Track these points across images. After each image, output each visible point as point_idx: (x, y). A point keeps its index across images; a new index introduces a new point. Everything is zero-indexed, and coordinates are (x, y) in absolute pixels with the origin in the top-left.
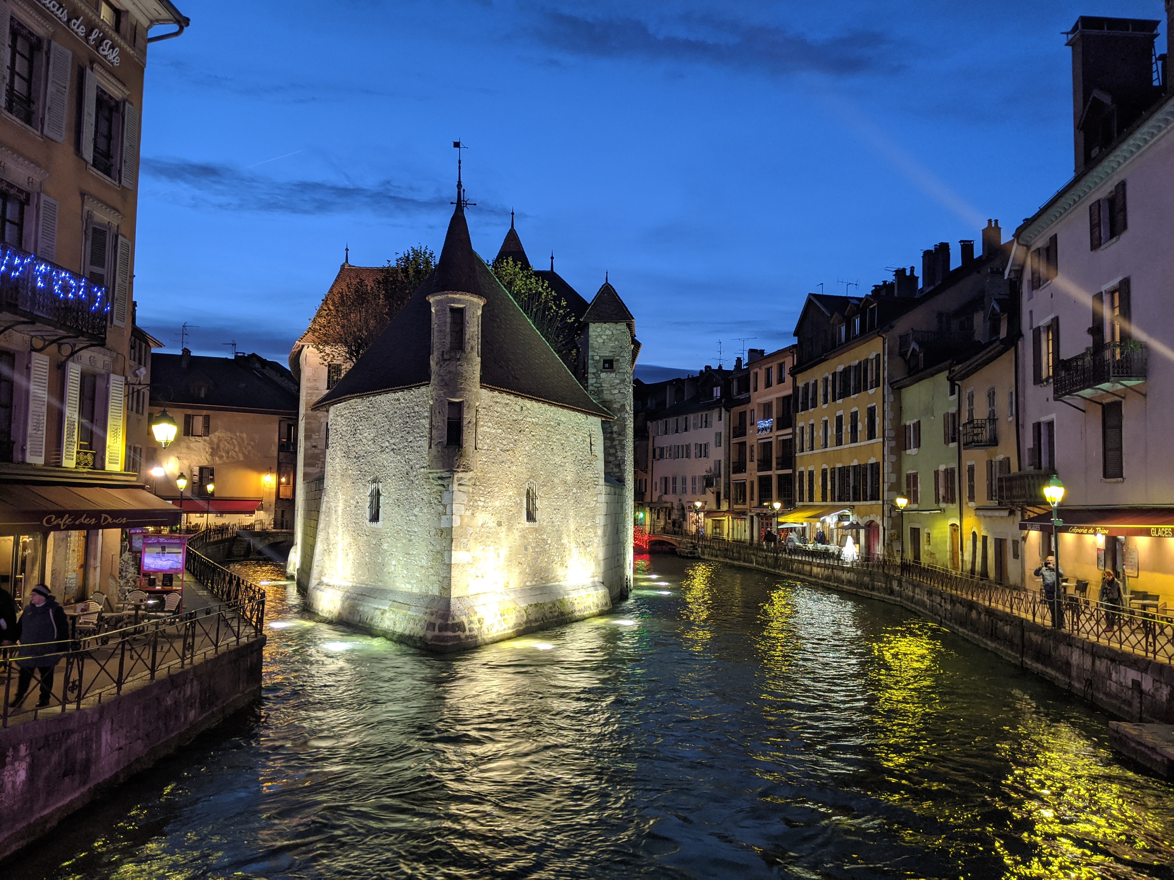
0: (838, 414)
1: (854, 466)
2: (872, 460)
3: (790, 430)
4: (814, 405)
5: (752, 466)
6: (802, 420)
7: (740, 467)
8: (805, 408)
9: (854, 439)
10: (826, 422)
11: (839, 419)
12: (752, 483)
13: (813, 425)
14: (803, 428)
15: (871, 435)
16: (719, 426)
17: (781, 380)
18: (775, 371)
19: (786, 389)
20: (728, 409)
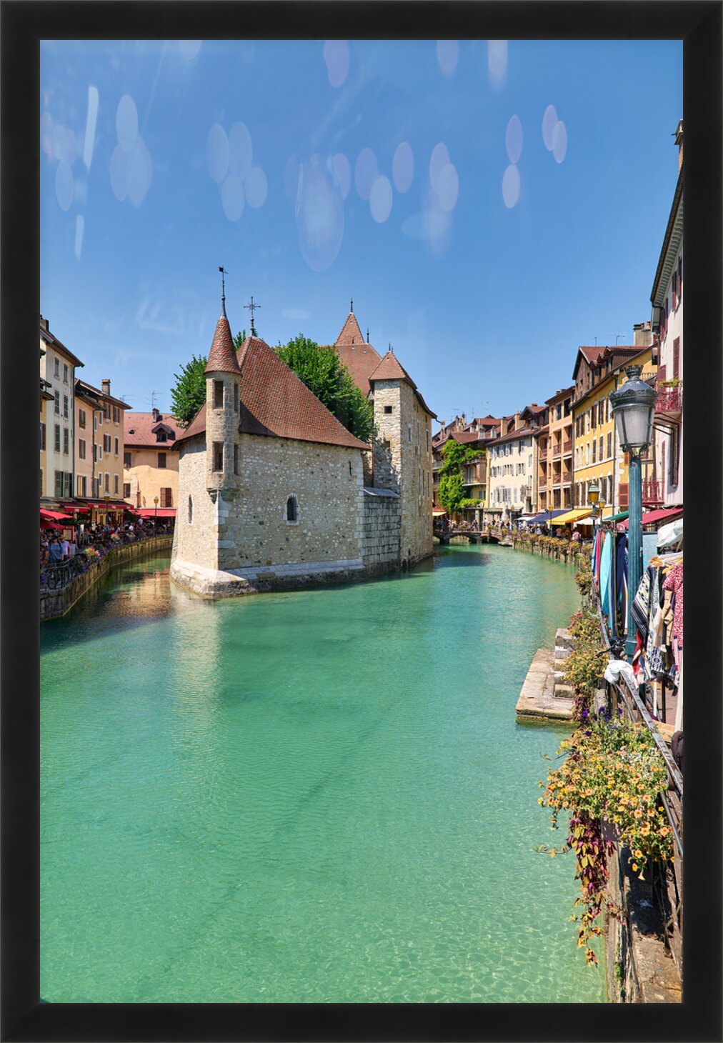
0: (595, 438)
1: (601, 478)
2: (610, 474)
3: (570, 452)
4: (583, 433)
5: (550, 480)
6: (579, 442)
7: (544, 481)
8: (578, 434)
9: (601, 459)
10: (588, 444)
11: (595, 443)
12: (550, 492)
13: (582, 447)
14: (577, 450)
15: (609, 455)
16: (531, 450)
17: (567, 414)
18: (563, 408)
19: (568, 421)
20: (537, 437)
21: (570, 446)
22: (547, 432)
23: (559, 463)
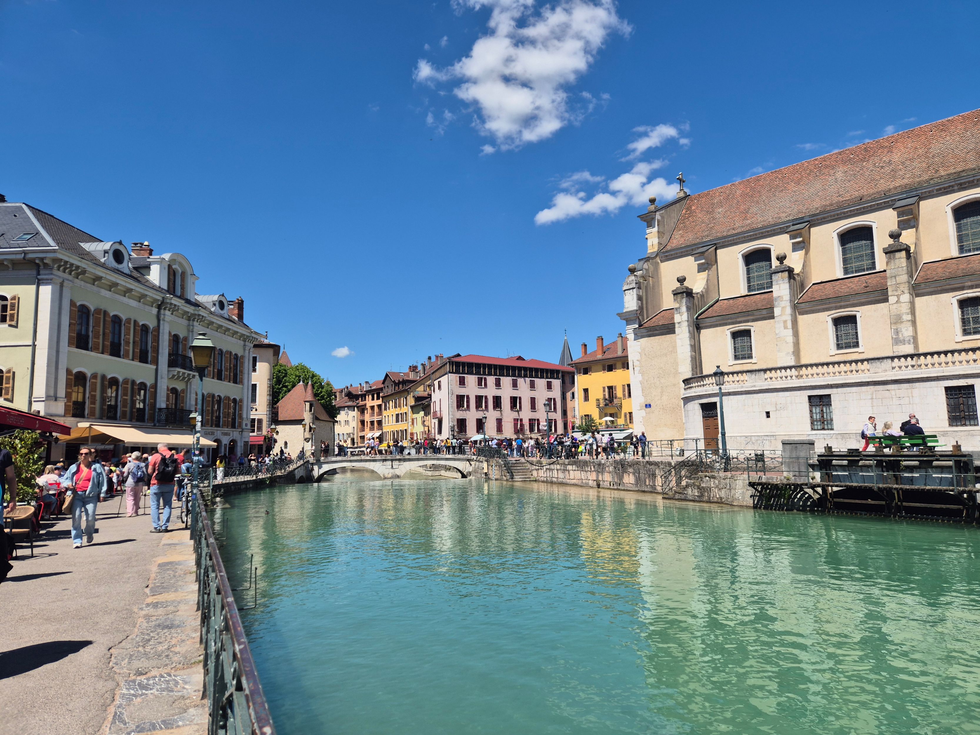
2: (405, 428)
3: (380, 417)
4: (389, 409)
5: (367, 429)
6: (385, 413)
7: (363, 430)
8: (385, 409)
11: (397, 415)
13: (388, 416)
14: (385, 416)
15: (405, 421)
16: (355, 413)
17: (378, 398)
18: (375, 396)
19: (380, 402)
20: (358, 407)
21: (380, 413)
22: (365, 405)
23: (373, 421)
